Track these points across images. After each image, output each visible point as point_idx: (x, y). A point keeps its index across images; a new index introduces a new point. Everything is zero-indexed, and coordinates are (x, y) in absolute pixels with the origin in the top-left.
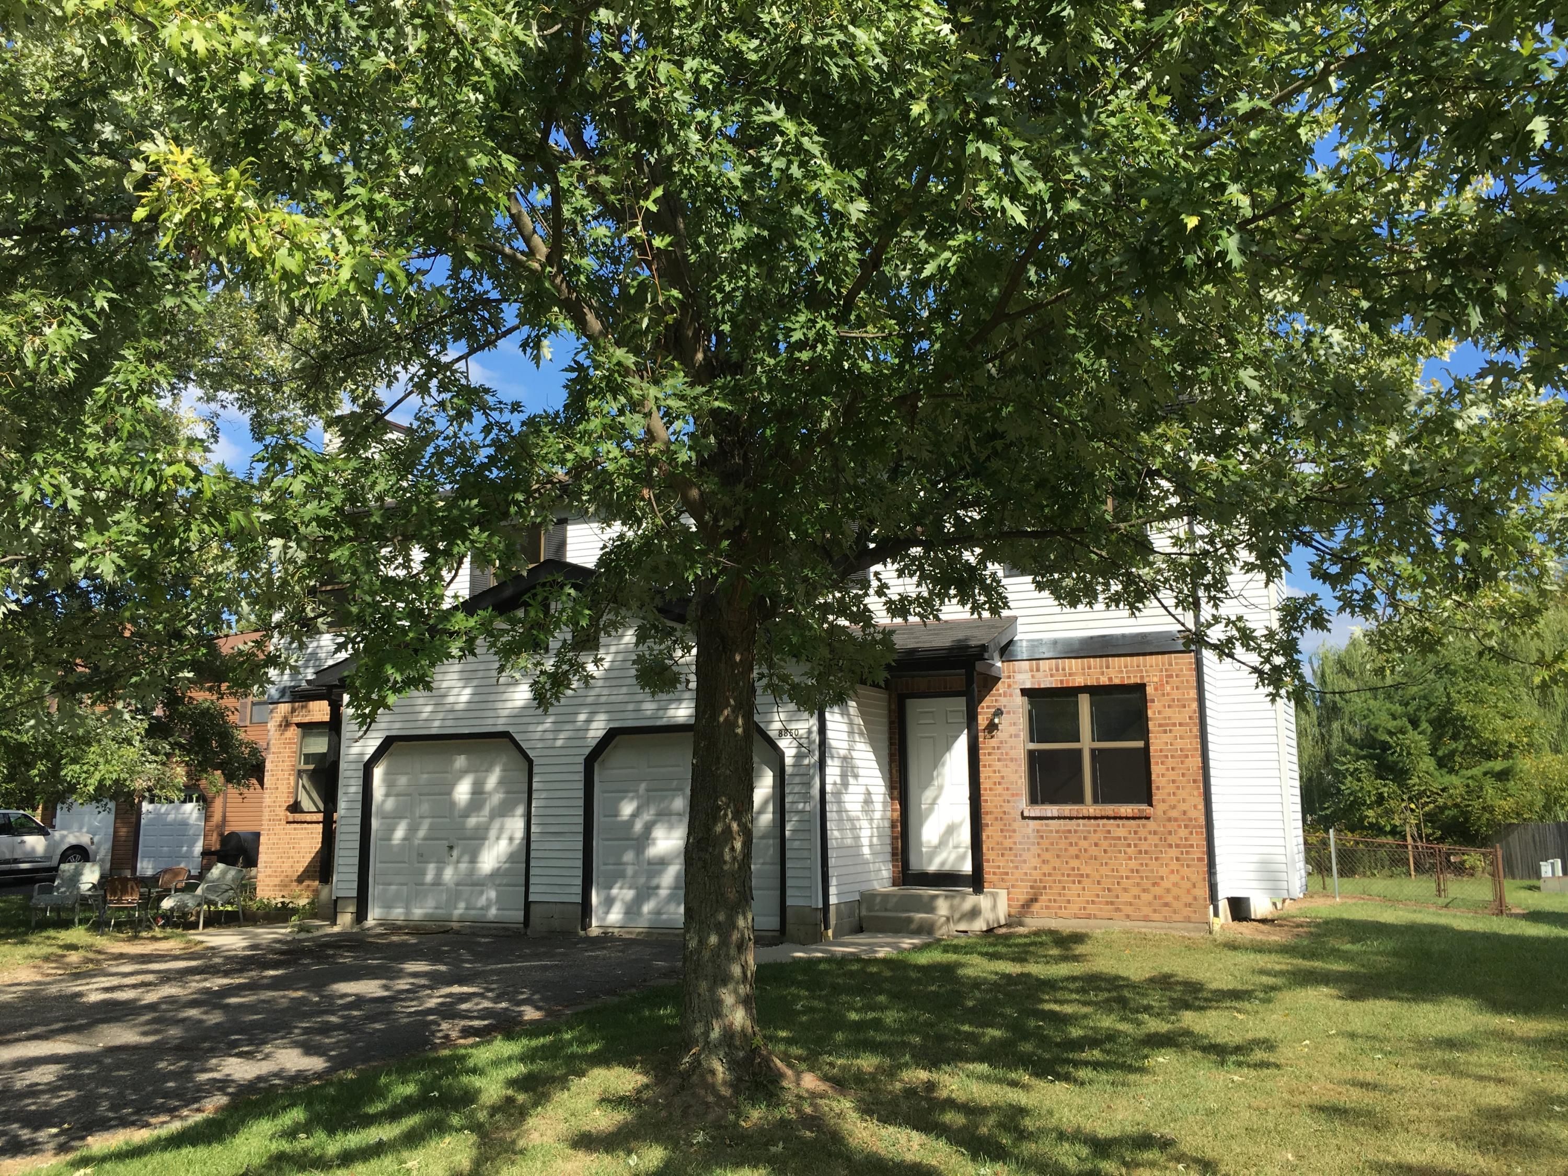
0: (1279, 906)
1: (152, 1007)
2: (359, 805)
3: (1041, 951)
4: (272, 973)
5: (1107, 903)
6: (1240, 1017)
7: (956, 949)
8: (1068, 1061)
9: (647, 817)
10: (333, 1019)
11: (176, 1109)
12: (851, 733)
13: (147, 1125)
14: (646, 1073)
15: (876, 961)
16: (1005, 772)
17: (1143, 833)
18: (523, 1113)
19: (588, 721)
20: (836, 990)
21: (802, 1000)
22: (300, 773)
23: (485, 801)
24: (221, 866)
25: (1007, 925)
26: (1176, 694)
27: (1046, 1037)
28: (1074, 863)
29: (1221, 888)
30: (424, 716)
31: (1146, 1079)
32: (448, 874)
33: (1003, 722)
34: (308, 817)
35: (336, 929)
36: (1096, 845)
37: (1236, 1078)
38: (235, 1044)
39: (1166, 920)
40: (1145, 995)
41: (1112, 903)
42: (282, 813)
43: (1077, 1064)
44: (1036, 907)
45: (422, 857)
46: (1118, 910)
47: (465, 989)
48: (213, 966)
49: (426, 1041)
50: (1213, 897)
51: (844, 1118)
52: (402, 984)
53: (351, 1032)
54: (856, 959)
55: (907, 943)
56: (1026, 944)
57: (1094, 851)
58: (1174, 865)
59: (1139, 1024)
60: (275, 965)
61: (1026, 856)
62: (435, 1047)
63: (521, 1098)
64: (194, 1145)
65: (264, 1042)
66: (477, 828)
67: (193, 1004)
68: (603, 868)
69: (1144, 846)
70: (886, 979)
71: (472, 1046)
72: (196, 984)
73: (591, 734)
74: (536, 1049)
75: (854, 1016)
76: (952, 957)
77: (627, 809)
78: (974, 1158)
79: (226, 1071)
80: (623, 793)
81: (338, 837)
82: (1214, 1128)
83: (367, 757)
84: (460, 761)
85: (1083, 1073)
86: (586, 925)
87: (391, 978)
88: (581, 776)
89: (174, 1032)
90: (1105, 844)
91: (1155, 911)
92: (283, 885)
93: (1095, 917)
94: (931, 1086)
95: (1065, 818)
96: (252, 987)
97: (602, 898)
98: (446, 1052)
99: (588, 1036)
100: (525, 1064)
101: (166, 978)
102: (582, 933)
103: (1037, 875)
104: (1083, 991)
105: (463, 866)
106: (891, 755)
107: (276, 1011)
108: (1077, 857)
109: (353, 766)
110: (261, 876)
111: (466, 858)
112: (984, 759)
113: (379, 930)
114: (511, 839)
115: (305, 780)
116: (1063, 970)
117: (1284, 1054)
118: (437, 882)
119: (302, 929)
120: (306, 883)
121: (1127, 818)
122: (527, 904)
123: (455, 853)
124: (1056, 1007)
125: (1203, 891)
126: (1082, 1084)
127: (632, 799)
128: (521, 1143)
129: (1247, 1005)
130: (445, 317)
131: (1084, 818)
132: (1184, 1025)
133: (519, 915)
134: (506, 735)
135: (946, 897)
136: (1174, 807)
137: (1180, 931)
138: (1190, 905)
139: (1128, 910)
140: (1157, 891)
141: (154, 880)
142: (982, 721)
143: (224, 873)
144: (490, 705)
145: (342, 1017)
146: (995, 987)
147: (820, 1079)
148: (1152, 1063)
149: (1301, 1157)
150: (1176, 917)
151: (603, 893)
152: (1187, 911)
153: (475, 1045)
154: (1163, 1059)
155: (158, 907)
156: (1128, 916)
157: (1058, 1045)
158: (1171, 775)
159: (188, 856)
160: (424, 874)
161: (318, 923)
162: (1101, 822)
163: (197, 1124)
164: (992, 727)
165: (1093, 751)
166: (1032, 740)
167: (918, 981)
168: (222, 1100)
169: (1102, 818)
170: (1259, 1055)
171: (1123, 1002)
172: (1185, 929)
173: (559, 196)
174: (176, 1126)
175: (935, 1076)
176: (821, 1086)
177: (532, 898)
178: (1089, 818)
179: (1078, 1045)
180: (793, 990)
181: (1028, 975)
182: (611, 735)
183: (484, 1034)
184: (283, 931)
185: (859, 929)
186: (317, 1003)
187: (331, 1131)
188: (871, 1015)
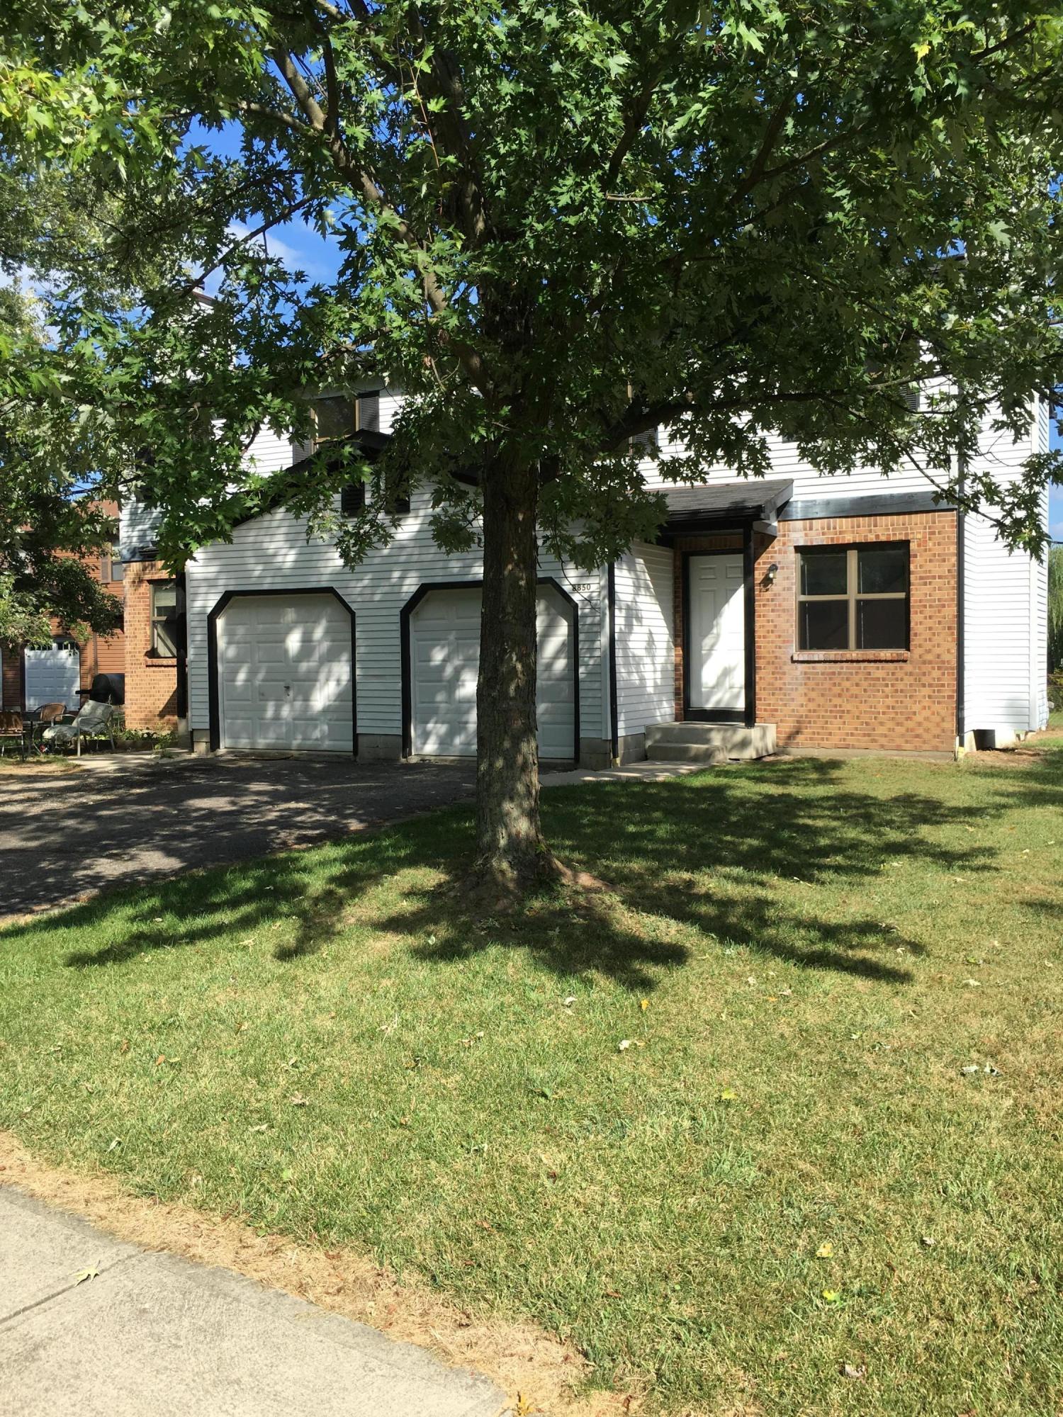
0: (1022, 737)
1: (36, 818)
2: (206, 651)
3: (802, 776)
4: (138, 791)
5: (865, 735)
6: (971, 829)
7: (727, 774)
8: (813, 866)
9: (457, 662)
10: (189, 828)
11: (56, 899)
12: (637, 587)
13: (32, 912)
14: (448, 873)
15: (656, 784)
16: (778, 621)
17: (899, 674)
18: (341, 904)
19: (402, 578)
20: (619, 807)
21: (587, 815)
22: (154, 624)
23: (314, 648)
24: (91, 702)
25: (775, 754)
26: (938, 549)
27: (798, 845)
28: (837, 701)
29: (966, 722)
30: (257, 573)
31: (879, 880)
32: (286, 712)
33: (778, 577)
34: (165, 662)
35: (194, 756)
36: (857, 685)
37: (959, 880)
38: (106, 848)
39: (916, 749)
40: (889, 812)
41: (869, 735)
42: (142, 658)
43: (822, 868)
44: (800, 738)
45: (263, 696)
46: (874, 741)
47: (301, 805)
48: (87, 785)
49: (267, 846)
50: (960, 730)
51: (614, 909)
52: (247, 801)
53: (202, 838)
54: (639, 782)
55: (684, 769)
56: (789, 770)
57: (855, 690)
58: (926, 702)
59: (880, 834)
60: (140, 785)
61: (794, 694)
62: (274, 851)
63: (341, 891)
64: (67, 926)
65: (131, 846)
66: (309, 671)
67: (71, 815)
68: (419, 705)
69: (900, 686)
70: (663, 799)
71: (304, 851)
72: (74, 800)
73: (405, 589)
74: (359, 853)
75: (631, 829)
76: (723, 781)
77: (438, 656)
78: (721, 942)
79: (98, 869)
80: (437, 641)
81: (190, 679)
82: (934, 919)
83: (209, 610)
84: (290, 615)
85: (825, 876)
86: (407, 754)
87: (236, 796)
88: (398, 627)
89: (54, 838)
90: (865, 684)
91: (907, 742)
92: (147, 720)
93: (854, 747)
94: (690, 884)
95: (830, 662)
96: (120, 802)
97: (419, 732)
98: (283, 855)
99: (403, 843)
100: (347, 864)
101: (48, 794)
102: (403, 760)
103: (803, 711)
104: (835, 808)
105: (298, 704)
106: (675, 607)
107: (141, 821)
108: (840, 695)
109: (197, 618)
110: (128, 712)
111: (300, 697)
112: (759, 609)
113: (229, 757)
114: (338, 681)
115: (160, 630)
116: (821, 791)
117: (1003, 860)
118: (277, 717)
119: (163, 756)
120: (167, 717)
121: (886, 661)
122: (356, 736)
123: (291, 693)
124: (810, 822)
125: (951, 725)
126: (823, 883)
127: (443, 647)
128: (339, 927)
129: (979, 820)
130: (242, 189)
131: (847, 661)
132: (920, 836)
133: (349, 745)
134: (330, 590)
135: (719, 730)
136: (929, 651)
137: (929, 759)
138: (938, 736)
139: (883, 741)
140: (910, 724)
141: (35, 715)
142: (759, 576)
143: (94, 709)
144: (313, 564)
145: (196, 827)
146: (758, 805)
147: (595, 878)
148: (887, 866)
149: (1006, 944)
150: (926, 747)
151: (420, 727)
152: (936, 742)
153: (308, 850)
154: (897, 864)
155: (41, 737)
156: (882, 746)
157: (807, 852)
158: (929, 623)
159: (67, 695)
160: (264, 710)
161: (178, 750)
162: (862, 665)
163: (72, 911)
164: (767, 581)
165: (858, 602)
166: (803, 593)
167: (691, 801)
168: (95, 892)
169: (863, 661)
170: (981, 861)
171: (868, 817)
172: (934, 757)
173: (331, 58)
174: (56, 912)
175: (697, 877)
176: (597, 884)
177: (359, 731)
178: (852, 661)
179: (825, 852)
180: (581, 807)
181: (789, 795)
182: (424, 590)
183: (316, 842)
184: (149, 757)
185: (645, 757)
186: (176, 816)
187: (182, 915)
188: (646, 828)
